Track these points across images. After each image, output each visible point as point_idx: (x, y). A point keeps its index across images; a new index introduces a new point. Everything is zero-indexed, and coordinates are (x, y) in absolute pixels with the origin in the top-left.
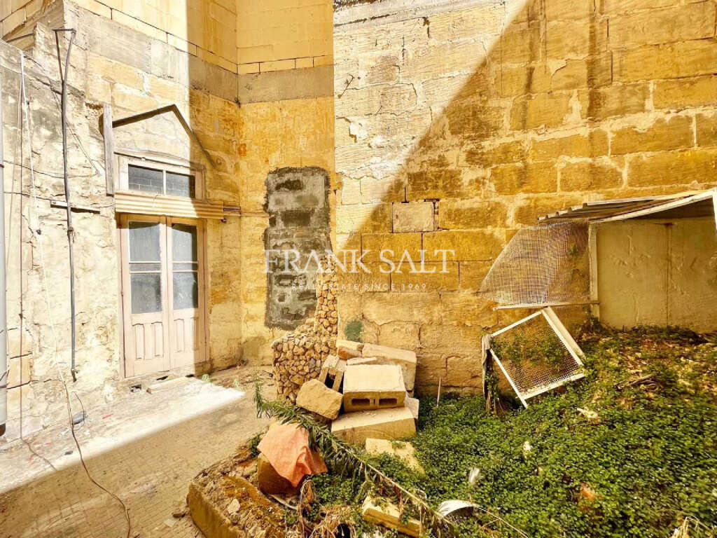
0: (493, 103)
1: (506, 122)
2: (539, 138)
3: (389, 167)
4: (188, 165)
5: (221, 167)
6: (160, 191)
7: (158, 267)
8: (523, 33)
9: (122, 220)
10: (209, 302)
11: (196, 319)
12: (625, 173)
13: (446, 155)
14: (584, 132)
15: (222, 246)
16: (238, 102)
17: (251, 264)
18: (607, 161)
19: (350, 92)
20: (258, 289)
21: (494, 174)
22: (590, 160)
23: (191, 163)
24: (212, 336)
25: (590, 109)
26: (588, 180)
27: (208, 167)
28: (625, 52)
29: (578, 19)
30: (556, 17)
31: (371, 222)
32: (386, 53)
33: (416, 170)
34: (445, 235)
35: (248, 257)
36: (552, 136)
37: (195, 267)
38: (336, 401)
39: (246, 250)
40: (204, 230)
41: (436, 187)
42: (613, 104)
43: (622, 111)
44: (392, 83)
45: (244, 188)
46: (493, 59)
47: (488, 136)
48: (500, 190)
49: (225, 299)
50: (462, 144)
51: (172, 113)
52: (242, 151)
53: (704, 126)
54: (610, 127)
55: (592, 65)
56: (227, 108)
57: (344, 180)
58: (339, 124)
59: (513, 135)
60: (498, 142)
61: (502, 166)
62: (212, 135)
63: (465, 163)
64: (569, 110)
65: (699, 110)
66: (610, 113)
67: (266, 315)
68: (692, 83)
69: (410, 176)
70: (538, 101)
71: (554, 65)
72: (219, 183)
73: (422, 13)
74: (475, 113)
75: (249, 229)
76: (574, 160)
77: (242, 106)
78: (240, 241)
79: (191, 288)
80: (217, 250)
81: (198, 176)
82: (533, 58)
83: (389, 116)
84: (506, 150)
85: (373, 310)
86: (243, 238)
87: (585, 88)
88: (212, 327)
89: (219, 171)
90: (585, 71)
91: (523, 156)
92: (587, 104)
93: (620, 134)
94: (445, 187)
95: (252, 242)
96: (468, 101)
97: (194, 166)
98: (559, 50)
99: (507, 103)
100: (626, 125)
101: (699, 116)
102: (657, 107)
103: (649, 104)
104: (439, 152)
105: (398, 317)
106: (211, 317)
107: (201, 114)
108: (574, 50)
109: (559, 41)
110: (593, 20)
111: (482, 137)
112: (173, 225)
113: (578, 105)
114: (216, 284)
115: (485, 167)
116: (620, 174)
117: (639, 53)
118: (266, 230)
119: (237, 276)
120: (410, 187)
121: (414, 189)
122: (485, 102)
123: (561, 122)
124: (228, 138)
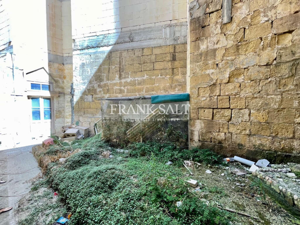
0: (102, 74)
1: (105, 79)
2: (111, 82)
3: (83, 87)
4: (48, 82)
5: (58, 82)
6: (40, 89)
7: (39, 109)
8: (108, 60)
9: (29, 97)
10: (55, 118)
11: (51, 122)
12: (126, 90)
13: (94, 85)
14: (119, 82)
15: (58, 103)
16: (63, 64)
17: (67, 108)
18: (122, 88)
19: (76, 70)
20: (69, 115)
21: (103, 90)
22: (120, 88)
23: (49, 82)
24: (56, 127)
25: (120, 77)
26: (119, 92)
27: (54, 82)
28: (125, 65)
29: (117, 58)
30: (114, 57)
31: (80, 100)
32: (83, 62)
33: (89, 88)
34: (94, 103)
35: (67, 106)
36: (113, 82)
37: (51, 109)
38: (63, 135)
39: (66, 104)
40: (53, 99)
41: (92, 92)
42: (123, 76)
43: (125, 78)
44: (84, 69)
45: (65, 88)
46: (103, 65)
47: (102, 81)
48: (104, 93)
49: (60, 117)
50: (97, 83)
51: (43, 69)
52: (64, 77)
53: (138, 82)
54: (123, 81)
55: (120, 67)
56: (60, 66)
57: (75, 90)
58: (74, 77)
59: (106, 82)
60: (104, 83)
61: (104, 88)
62: (55, 74)
63: (98, 87)
64: (116, 77)
65: (138, 78)
66: (123, 78)
67: (72, 122)
68: (137, 73)
69: (87, 89)
70: (111, 75)
71: (113, 67)
72: (58, 86)
73: (90, 54)
74: (99, 77)
75: (67, 99)
76: (117, 87)
77: (65, 65)
78: (64, 102)
79: (49, 114)
80: (57, 105)
81: (51, 85)
82: (110, 65)
83: (84, 76)
84: (105, 84)
85: (81, 119)
86: (65, 101)
87: (118, 72)
88: (56, 125)
89: (57, 83)
90: (119, 69)
91: (108, 86)
92: (119, 76)
93: (125, 82)
94: (94, 92)
95: (68, 102)
96: (98, 74)
97: (50, 82)
98: (114, 64)
99: (105, 75)
100: (125, 81)
101: (138, 79)
102: (131, 77)
103: (129, 77)
104: (93, 84)
105: (86, 120)
106: (56, 122)
107: (52, 69)
108: (117, 64)
109: (114, 62)
110: (120, 58)
111: (101, 82)
112: (44, 98)
113: (117, 76)
114: (57, 113)
115: (101, 88)
116: (125, 91)
117: (127, 66)
118: (71, 99)
119: (64, 111)
120: (87, 92)
121: (88, 93)
122: (101, 74)
123: (114, 79)
124: (60, 74)
